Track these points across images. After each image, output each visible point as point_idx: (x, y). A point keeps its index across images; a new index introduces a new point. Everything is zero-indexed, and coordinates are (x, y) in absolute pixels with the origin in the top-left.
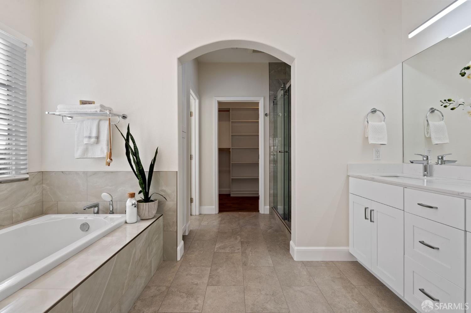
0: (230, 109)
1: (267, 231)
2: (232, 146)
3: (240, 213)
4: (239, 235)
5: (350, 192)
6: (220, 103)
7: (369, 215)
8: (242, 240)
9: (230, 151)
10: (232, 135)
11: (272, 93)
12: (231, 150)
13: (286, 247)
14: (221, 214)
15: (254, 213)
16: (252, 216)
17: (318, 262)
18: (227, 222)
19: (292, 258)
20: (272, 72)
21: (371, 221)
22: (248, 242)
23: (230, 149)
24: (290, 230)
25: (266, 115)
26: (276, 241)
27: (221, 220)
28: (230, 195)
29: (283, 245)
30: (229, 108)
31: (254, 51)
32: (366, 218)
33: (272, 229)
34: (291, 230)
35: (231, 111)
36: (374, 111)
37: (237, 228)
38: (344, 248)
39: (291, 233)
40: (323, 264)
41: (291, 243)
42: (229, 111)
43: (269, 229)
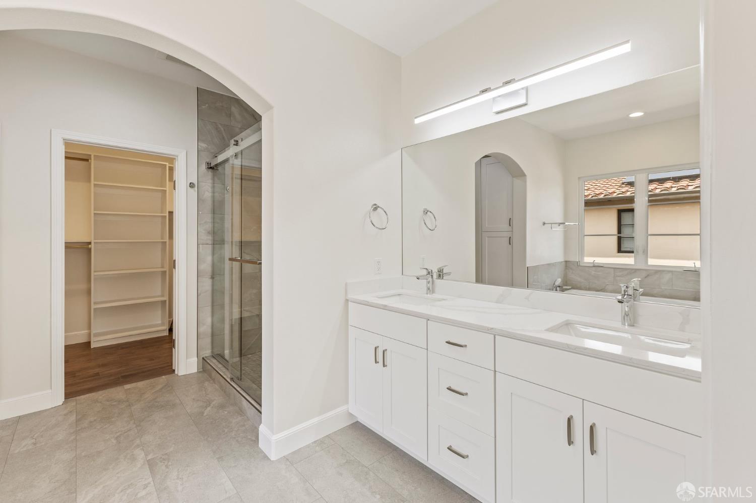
0: (90, 155)
1: (203, 413)
2: (95, 239)
3: (127, 386)
4: (138, 446)
5: (350, 323)
6: (68, 144)
7: (381, 357)
8: (150, 457)
9: (90, 250)
10: (95, 214)
11: (204, 145)
12: (92, 246)
13: (249, 437)
14: (72, 403)
15: (163, 379)
16: (160, 387)
17: (308, 446)
18: (95, 420)
19: (266, 457)
20: (204, 107)
21: (384, 365)
22: (167, 457)
23: (90, 243)
24: (257, 406)
25: (192, 185)
26: (226, 430)
27: (78, 421)
28: (88, 344)
29: (241, 435)
30: (89, 153)
31: (169, 58)
32: (376, 362)
33: (212, 405)
34: (260, 405)
35: (93, 161)
36: (376, 208)
37: (129, 430)
38: (342, 409)
39: (261, 413)
40: (317, 447)
41: (262, 429)
42: (86, 160)
43: (206, 407)
